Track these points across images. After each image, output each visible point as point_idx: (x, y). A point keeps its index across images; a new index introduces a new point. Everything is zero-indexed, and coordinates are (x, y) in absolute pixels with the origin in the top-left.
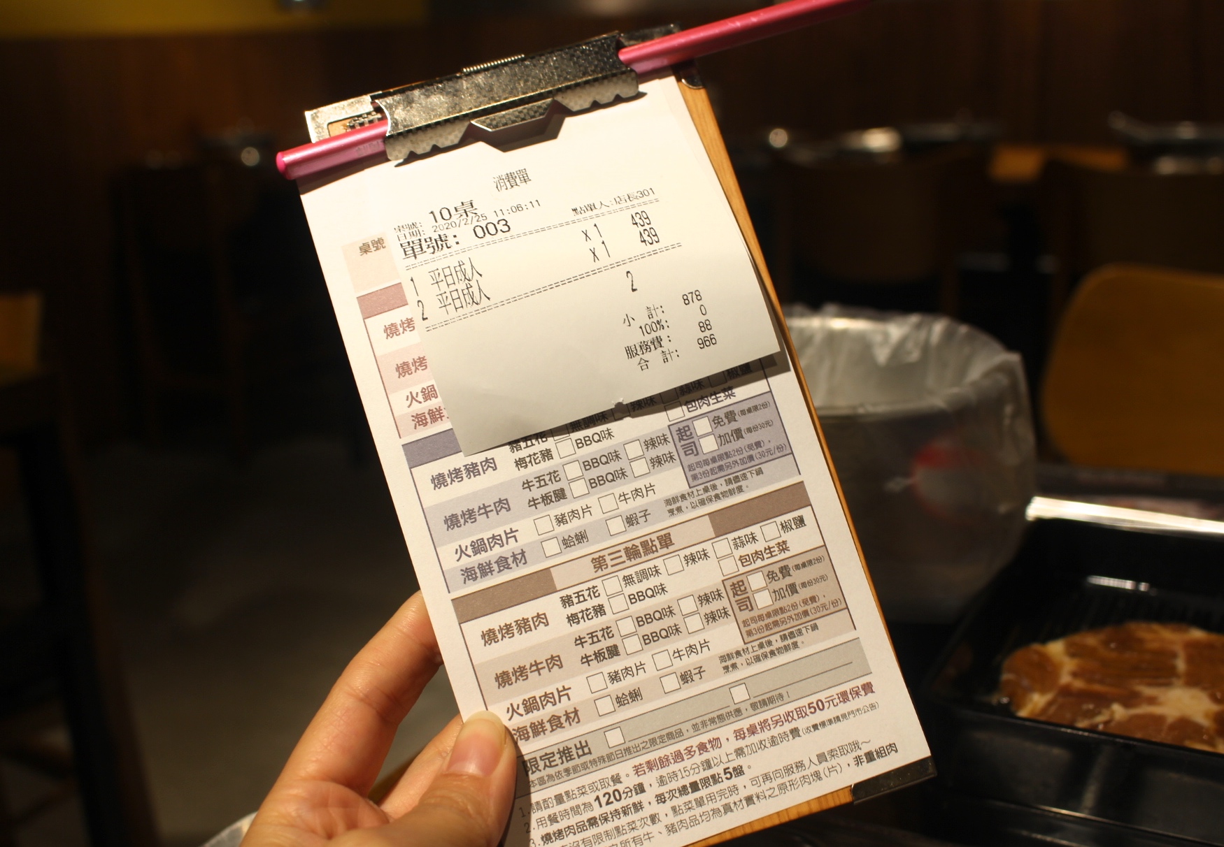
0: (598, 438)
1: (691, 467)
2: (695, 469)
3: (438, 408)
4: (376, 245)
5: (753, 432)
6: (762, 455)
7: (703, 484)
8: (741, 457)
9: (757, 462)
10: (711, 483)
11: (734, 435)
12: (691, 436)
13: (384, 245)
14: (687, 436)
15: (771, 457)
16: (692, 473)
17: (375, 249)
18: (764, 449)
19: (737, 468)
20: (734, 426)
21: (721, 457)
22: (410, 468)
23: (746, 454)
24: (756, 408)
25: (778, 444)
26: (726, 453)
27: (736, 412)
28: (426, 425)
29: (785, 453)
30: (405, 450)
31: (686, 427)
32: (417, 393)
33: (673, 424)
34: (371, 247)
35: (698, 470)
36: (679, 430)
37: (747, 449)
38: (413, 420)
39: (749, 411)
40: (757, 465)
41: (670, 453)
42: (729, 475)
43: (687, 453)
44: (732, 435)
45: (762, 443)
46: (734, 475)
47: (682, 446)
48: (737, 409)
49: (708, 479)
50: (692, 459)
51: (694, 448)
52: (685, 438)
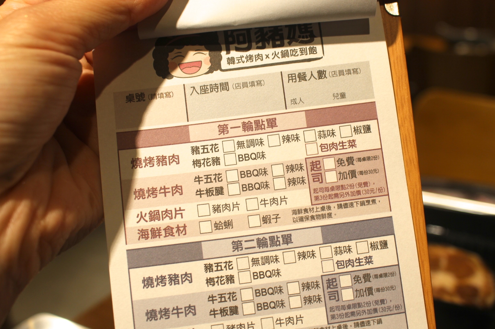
0: (270, 275)
1: (332, 309)
2: (334, 311)
3: (159, 228)
4: (138, 98)
5: (381, 292)
6: (384, 309)
7: (338, 323)
8: (369, 308)
9: (379, 314)
10: (344, 323)
11: (367, 292)
12: (336, 286)
13: (144, 99)
14: (333, 286)
15: (389, 313)
16: (332, 313)
17: (137, 100)
18: (386, 305)
19: (364, 316)
20: (368, 285)
21: (354, 306)
22: (129, 269)
23: (372, 307)
24: (386, 275)
25: (397, 304)
26: (359, 304)
27: (371, 275)
28: (147, 239)
29: (400, 311)
30: (128, 254)
31: (334, 279)
32: (146, 214)
33: (325, 275)
34: (135, 98)
35: (336, 312)
36: (329, 280)
37: (374, 304)
38: (138, 233)
39: (381, 276)
40: (379, 316)
41: (319, 296)
42: (358, 320)
43: (331, 298)
44: (365, 291)
45: (385, 301)
46: (361, 321)
47: (328, 292)
48: (372, 273)
49: (342, 320)
50: (334, 303)
51: (336, 295)
52: (331, 286)
